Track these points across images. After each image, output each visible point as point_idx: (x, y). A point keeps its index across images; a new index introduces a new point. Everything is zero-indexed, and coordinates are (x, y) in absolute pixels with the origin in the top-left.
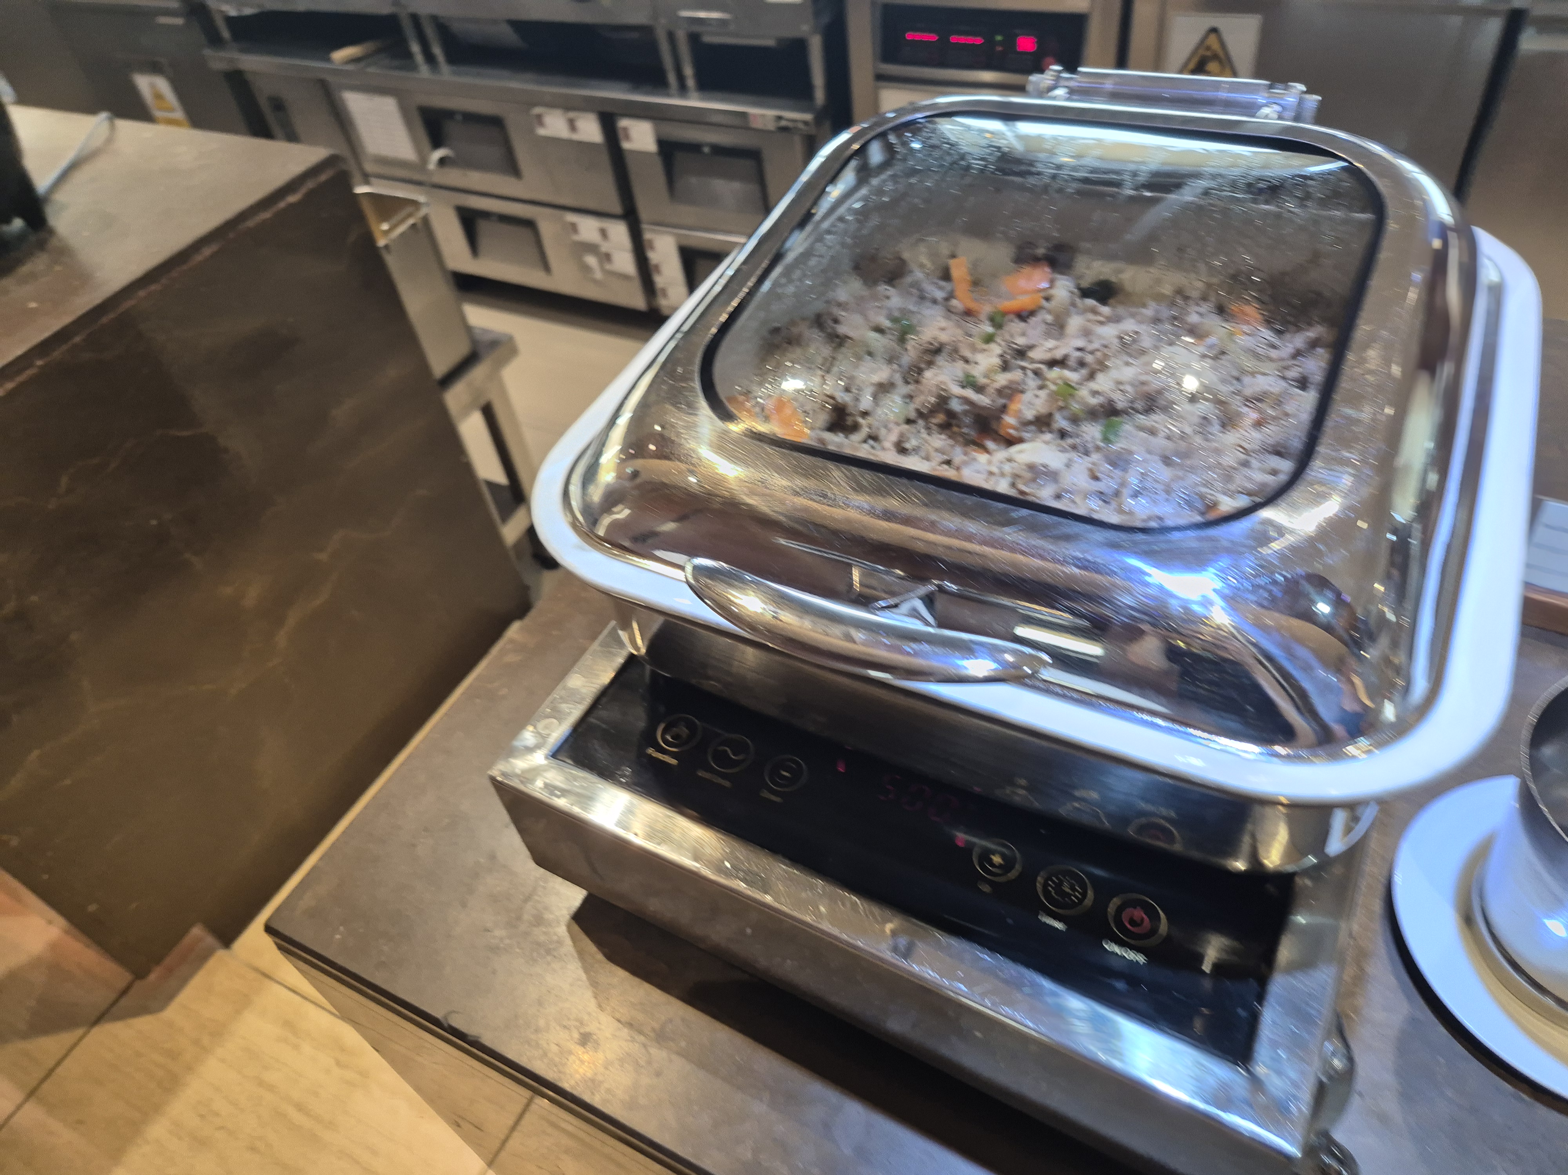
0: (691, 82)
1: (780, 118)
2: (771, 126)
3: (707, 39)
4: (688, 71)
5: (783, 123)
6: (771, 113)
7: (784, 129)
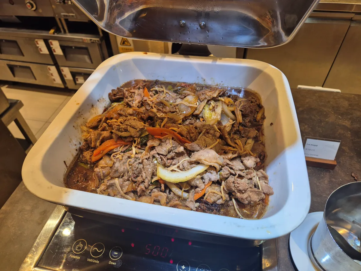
0: (67, 31)
1: (91, 40)
2: (89, 42)
3: (70, 20)
4: (66, 28)
5: (92, 41)
6: (89, 38)
7: (93, 42)
